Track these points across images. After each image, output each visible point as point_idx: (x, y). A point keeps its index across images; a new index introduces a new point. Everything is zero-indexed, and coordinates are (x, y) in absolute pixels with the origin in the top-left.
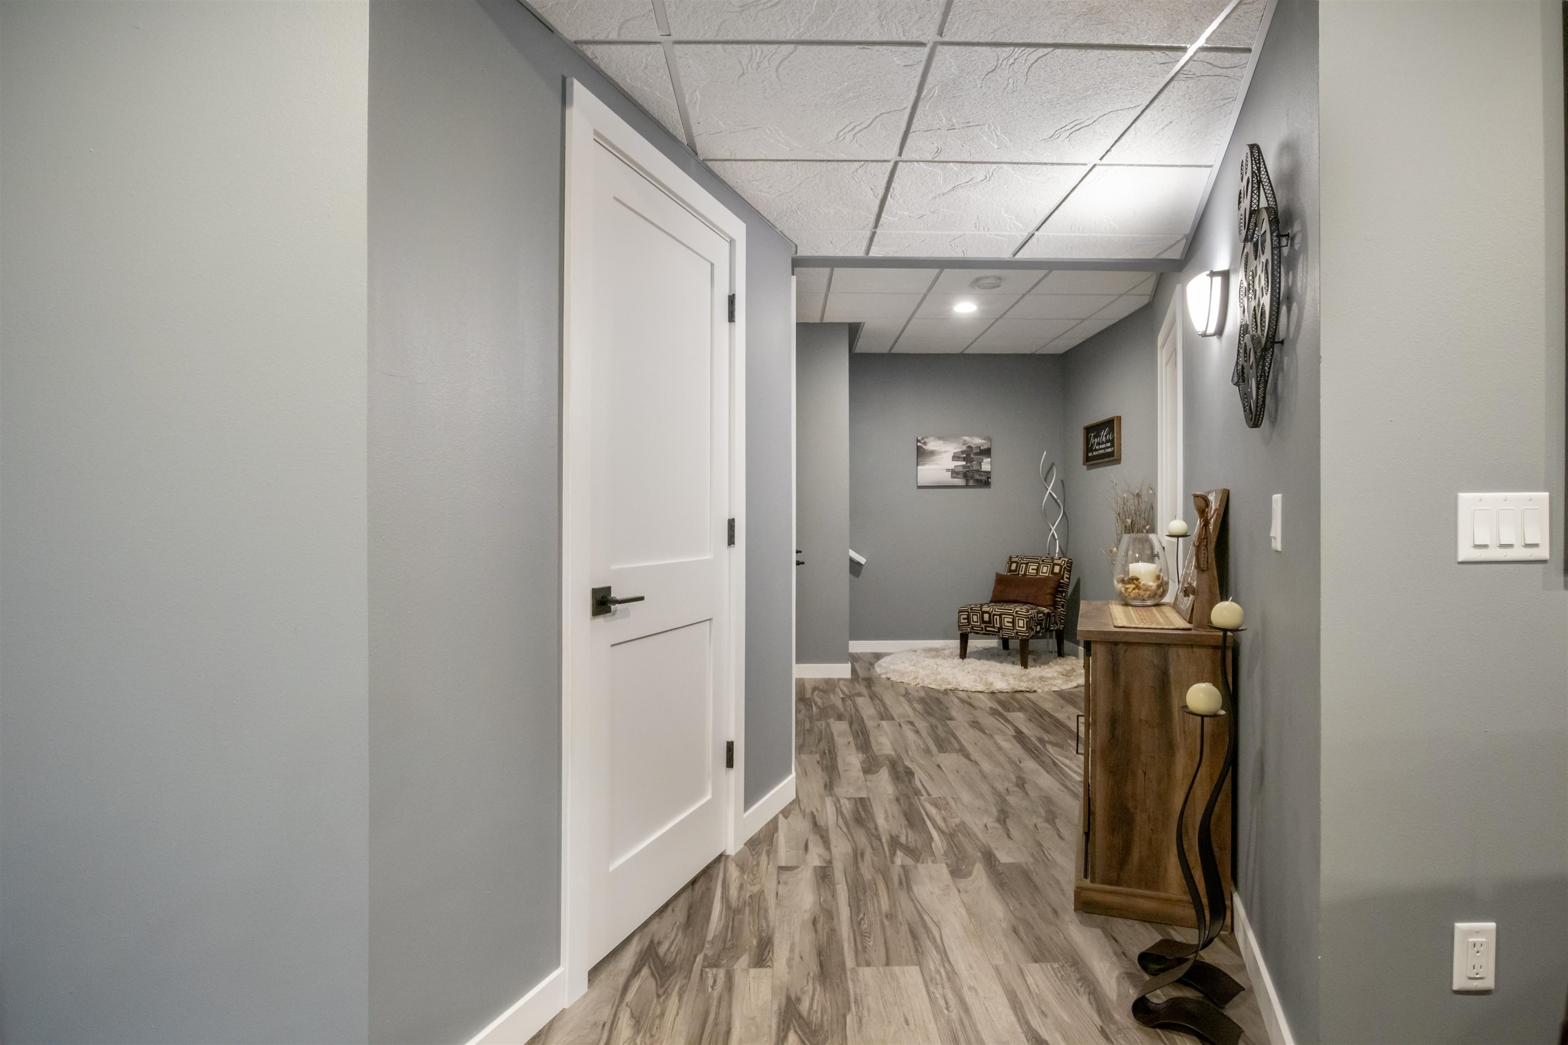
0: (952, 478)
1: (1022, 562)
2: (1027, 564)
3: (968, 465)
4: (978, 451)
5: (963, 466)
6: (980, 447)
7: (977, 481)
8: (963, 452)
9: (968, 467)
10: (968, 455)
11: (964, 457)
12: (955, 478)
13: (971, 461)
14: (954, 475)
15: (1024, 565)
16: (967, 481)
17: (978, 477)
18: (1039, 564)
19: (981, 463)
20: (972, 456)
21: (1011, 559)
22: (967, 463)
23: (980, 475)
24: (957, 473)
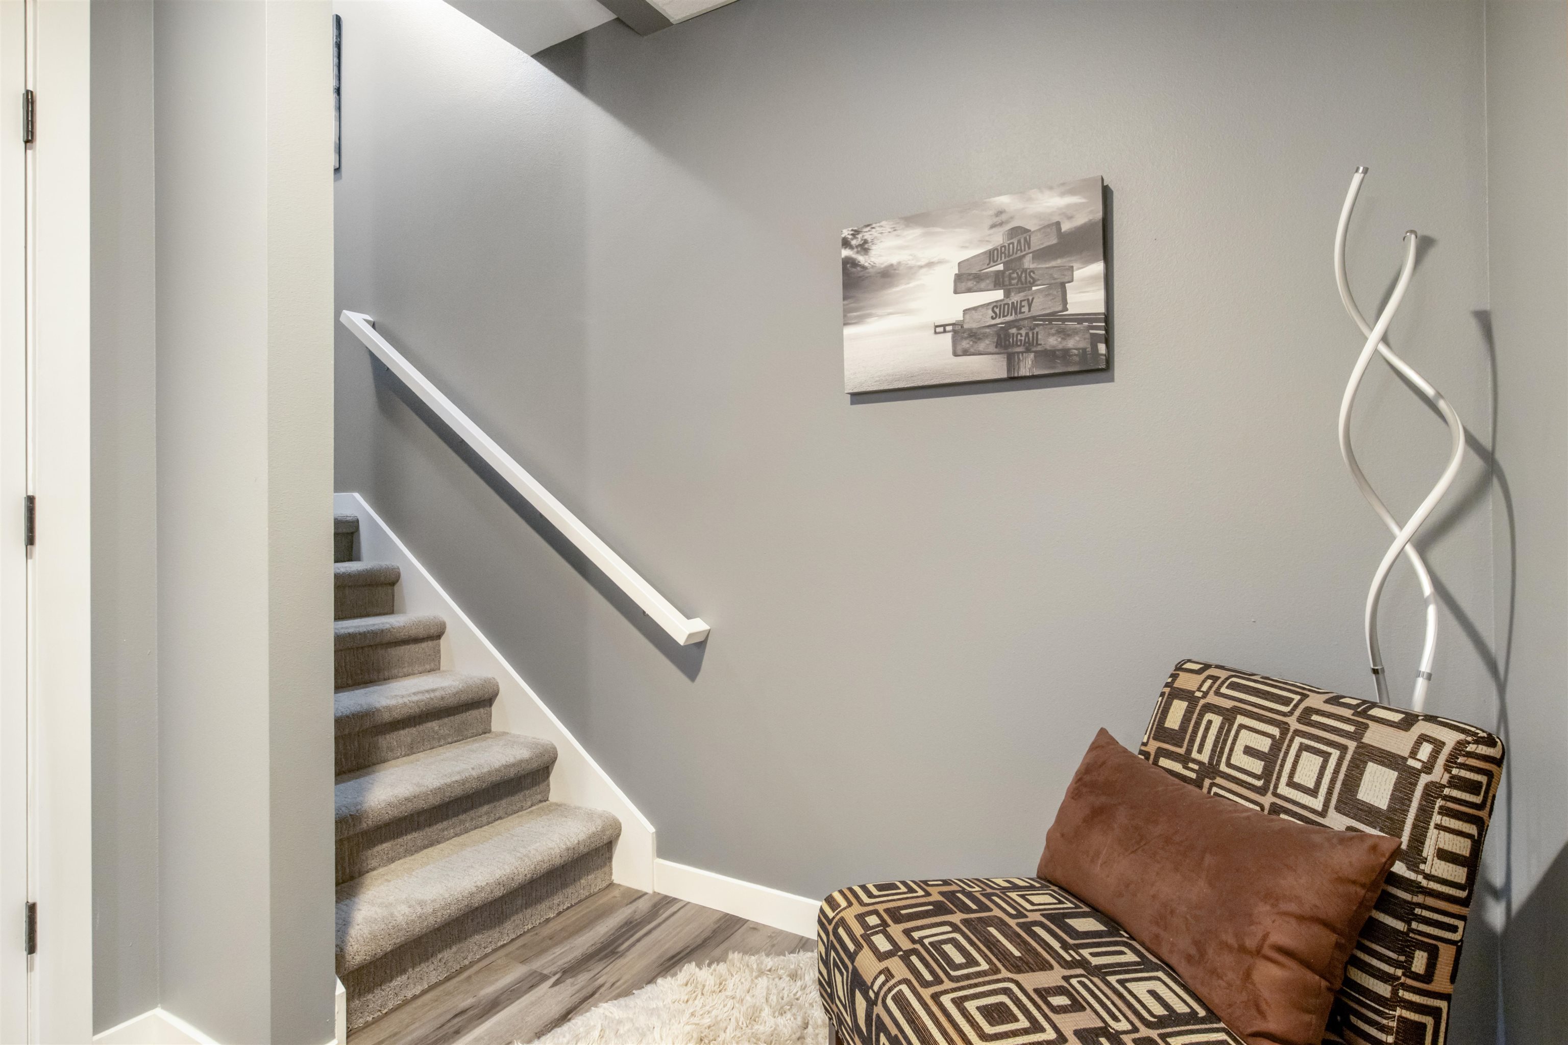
0: (955, 354)
1: (1212, 699)
2: (1229, 716)
3: (1015, 298)
4: (1053, 241)
5: (995, 306)
6: (1058, 224)
7: (1050, 355)
8: (992, 256)
9: (1015, 308)
10: (1013, 264)
11: (997, 273)
12: (966, 353)
13: (1026, 282)
14: (965, 344)
15: (1217, 720)
16: (1011, 361)
17: (1053, 342)
18: (1284, 728)
19: (1063, 285)
20: (1028, 263)
21: (1174, 676)
22: (1007, 295)
23: (1064, 334)
24: (974, 335)
